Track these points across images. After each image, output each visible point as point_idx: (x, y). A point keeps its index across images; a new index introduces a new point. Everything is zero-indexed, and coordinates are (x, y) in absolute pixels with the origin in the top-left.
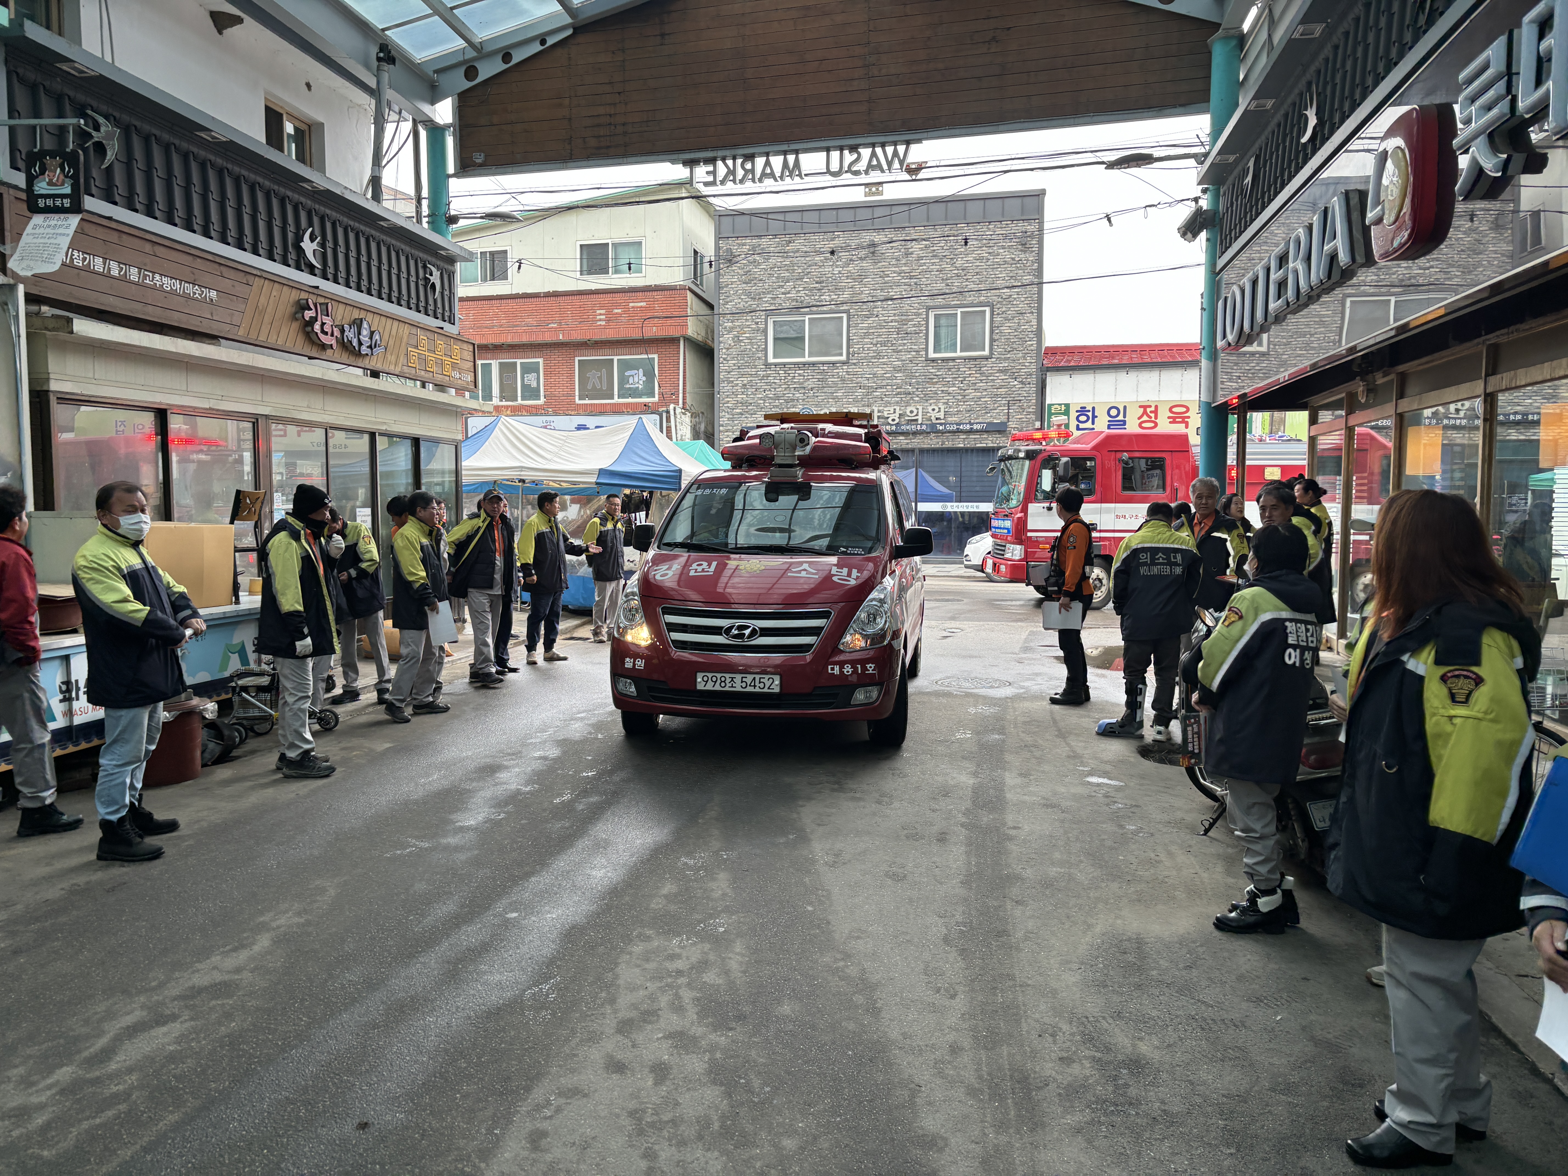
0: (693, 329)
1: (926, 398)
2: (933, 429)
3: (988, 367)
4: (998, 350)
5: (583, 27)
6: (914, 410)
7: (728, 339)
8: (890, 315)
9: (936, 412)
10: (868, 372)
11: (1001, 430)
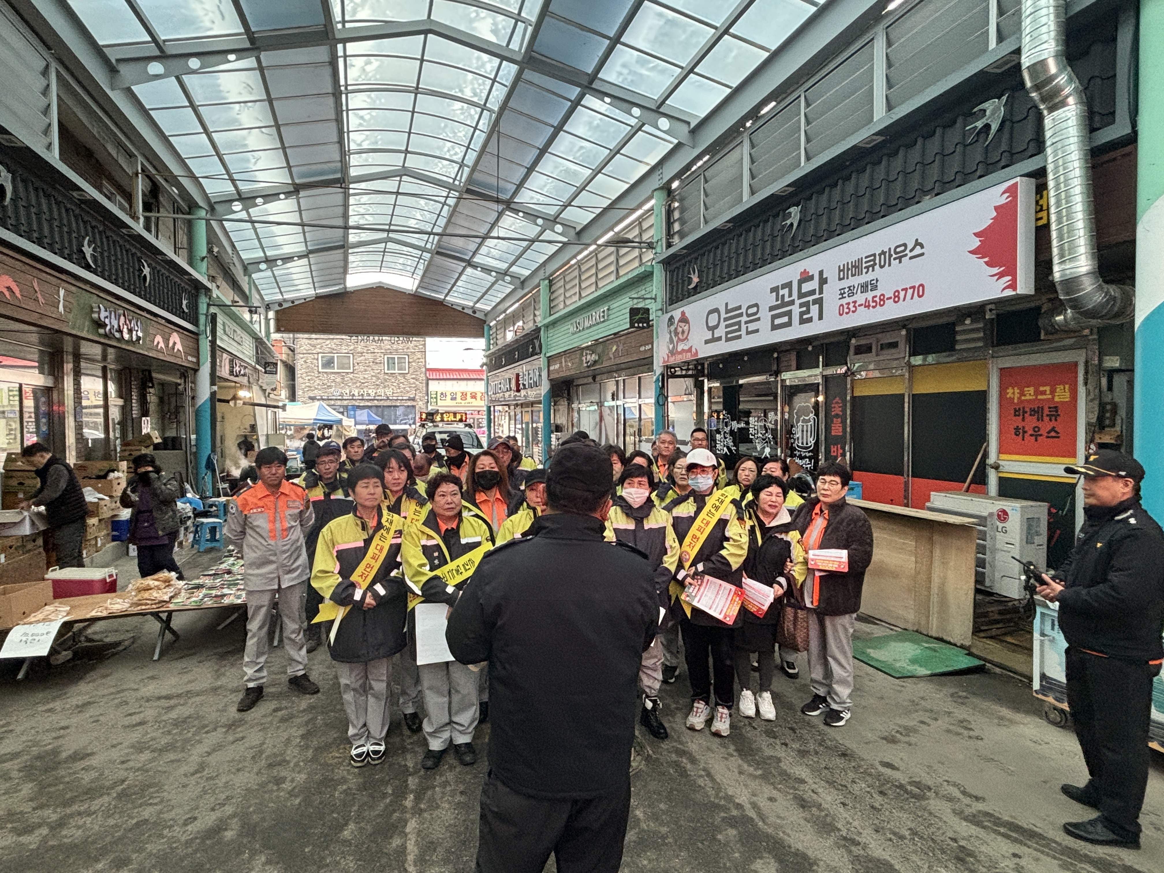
1: (385, 387)
2: (388, 399)
3: (408, 376)
4: (411, 371)
5: (318, 297)
6: (381, 391)
7: (301, 361)
8: (369, 356)
9: (389, 393)
10: (361, 376)
11: (413, 399)
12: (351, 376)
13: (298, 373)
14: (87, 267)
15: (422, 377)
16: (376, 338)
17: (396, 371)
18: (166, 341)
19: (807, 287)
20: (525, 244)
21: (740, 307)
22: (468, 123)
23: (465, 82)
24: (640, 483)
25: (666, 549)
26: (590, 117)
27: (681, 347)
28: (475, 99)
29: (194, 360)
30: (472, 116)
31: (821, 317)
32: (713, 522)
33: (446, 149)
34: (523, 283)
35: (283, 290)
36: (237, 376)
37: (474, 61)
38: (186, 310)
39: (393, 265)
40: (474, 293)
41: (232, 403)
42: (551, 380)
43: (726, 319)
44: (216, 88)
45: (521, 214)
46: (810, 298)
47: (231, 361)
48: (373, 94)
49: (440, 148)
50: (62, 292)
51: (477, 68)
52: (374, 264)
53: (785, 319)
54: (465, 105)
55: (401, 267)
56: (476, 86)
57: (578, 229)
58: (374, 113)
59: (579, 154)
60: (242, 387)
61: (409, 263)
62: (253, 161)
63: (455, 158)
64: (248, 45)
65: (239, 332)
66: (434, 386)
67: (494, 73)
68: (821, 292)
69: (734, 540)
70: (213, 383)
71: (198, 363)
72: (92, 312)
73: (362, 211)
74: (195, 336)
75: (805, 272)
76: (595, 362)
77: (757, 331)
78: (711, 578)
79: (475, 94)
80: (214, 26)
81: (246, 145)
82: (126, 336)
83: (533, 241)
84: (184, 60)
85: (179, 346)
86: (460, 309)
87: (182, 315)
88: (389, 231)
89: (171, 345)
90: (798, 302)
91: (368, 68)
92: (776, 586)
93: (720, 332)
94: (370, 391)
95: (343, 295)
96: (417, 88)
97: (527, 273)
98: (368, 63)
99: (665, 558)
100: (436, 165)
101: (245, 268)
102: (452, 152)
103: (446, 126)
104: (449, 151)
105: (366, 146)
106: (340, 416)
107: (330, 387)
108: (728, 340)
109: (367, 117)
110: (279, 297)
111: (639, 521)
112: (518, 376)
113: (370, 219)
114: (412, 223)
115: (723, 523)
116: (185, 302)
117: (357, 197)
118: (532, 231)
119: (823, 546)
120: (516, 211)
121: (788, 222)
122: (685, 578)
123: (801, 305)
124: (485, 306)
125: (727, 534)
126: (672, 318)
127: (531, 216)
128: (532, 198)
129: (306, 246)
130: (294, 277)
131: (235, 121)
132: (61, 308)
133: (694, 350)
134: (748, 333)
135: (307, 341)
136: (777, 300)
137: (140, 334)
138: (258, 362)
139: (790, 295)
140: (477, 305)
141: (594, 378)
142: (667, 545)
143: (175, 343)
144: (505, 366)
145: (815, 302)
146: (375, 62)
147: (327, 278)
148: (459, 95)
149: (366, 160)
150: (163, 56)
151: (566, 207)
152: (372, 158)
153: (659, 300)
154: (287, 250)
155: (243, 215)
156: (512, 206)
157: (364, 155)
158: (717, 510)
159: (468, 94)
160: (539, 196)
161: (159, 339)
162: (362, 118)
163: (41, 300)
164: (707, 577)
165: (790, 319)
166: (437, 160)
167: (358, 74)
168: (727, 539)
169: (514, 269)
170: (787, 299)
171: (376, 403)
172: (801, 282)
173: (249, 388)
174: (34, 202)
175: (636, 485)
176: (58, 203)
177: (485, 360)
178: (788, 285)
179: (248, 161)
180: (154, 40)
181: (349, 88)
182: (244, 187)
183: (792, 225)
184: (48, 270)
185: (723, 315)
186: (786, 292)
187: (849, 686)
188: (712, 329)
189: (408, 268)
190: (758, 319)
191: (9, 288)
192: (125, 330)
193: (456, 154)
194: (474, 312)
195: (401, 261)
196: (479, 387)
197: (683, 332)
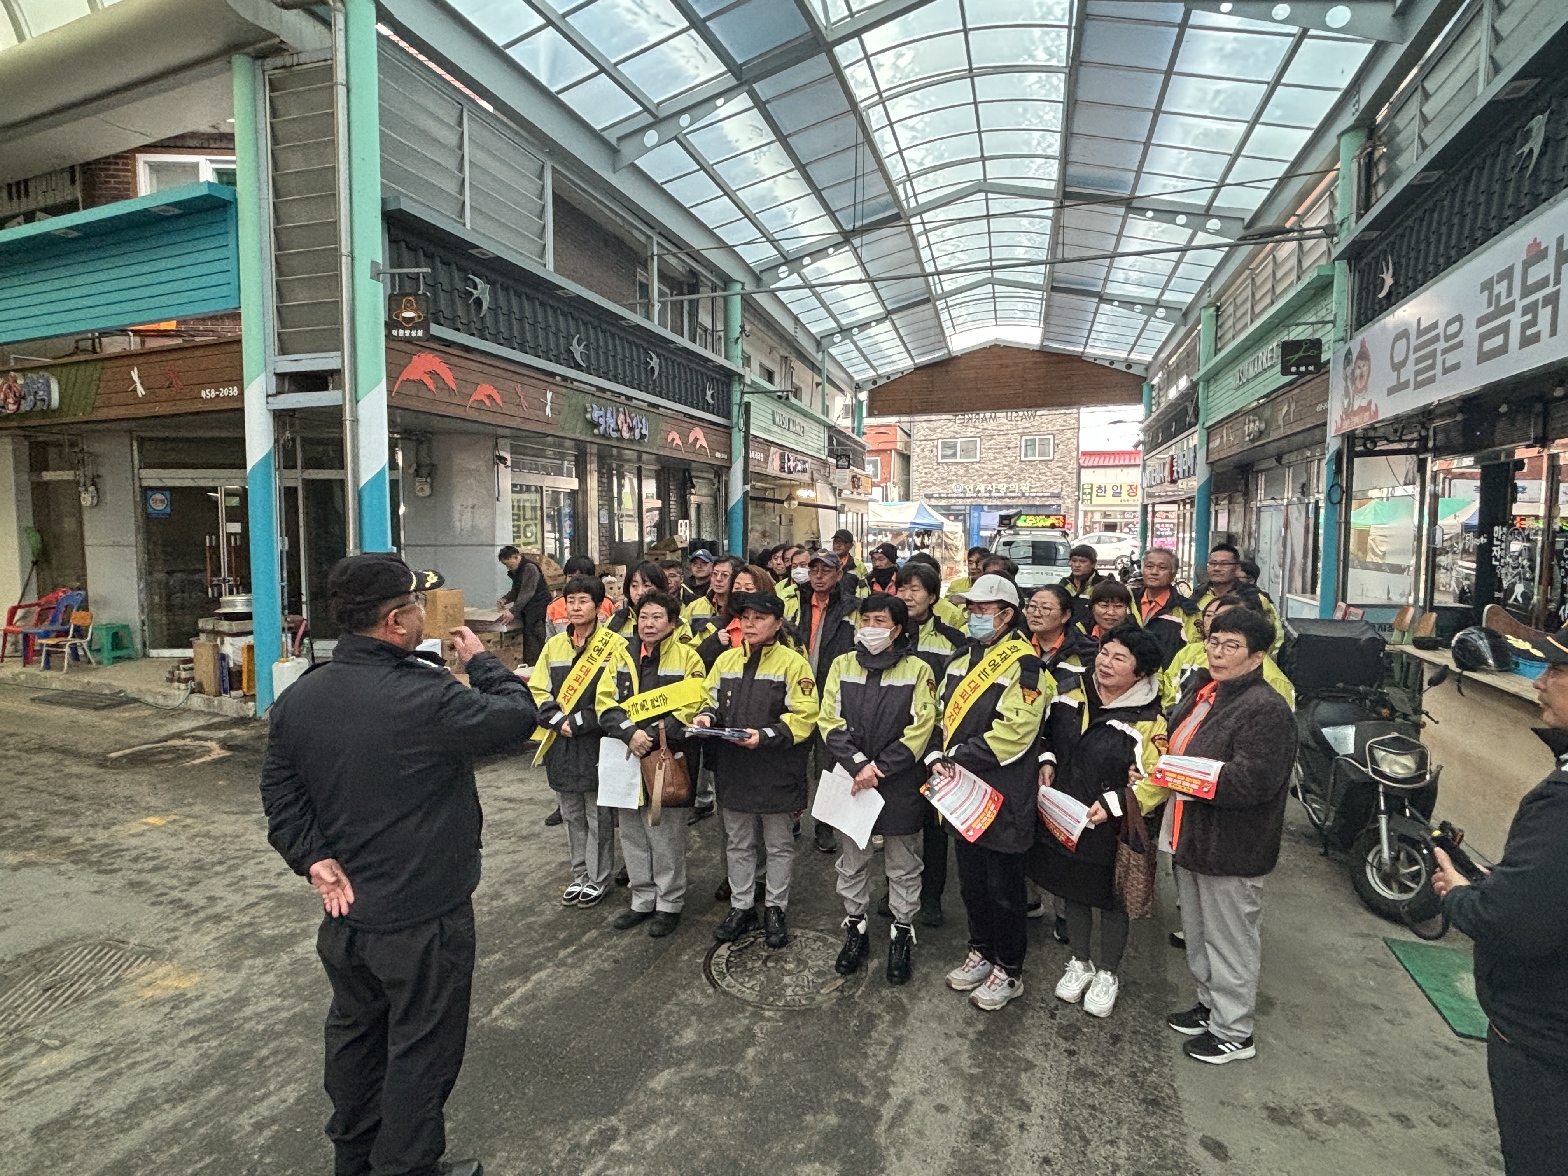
0: (899, 446)
1: (1020, 480)
2: (1023, 495)
3: (1052, 465)
4: (1057, 457)
5: (918, 368)
6: (1014, 486)
7: (918, 450)
8: (1002, 439)
9: (1025, 487)
10: (990, 466)
11: (1058, 496)
12: (977, 466)
13: (914, 464)
14: (578, 367)
15: (1073, 465)
16: (988, 415)
17: (1037, 458)
18: (684, 437)
19: (1536, 273)
20: (1175, 256)
21: (1435, 325)
22: (1054, 98)
23: (1033, 43)
24: (878, 621)
25: (912, 718)
26: (1216, 40)
27: (1359, 402)
28: (1054, 63)
29: (725, 456)
30: (1056, 88)
31: (1553, 332)
32: (985, 686)
33: (1035, 143)
34: (1185, 315)
35: (875, 363)
36: (790, 472)
37: (1037, 9)
38: (711, 401)
39: (1011, 313)
40: (1124, 339)
41: (786, 505)
42: (1212, 464)
43: (1416, 350)
44: (723, 140)
45: (1150, 214)
46: (1540, 295)
47: (782, 456)
48: (918, 94)
49: (1027, 143)
50: (549, 395)
51: (1043, 18)
52: (986, 315)
53: (1499, 340)
54: (1043, 75)
55: (1022, 315)
56: (1049, 43)
57: (1247, 221)
58: (927, 117)
59: (1216, 104)
60: (801, 485)
61: (1031, 307)
62: (790, 214)
63: (1050, 152)
64: (734, 82)
65: (797, 420)
66: (1087, 477)
67: (1067, 18)
68: (1557, 281)
69: (1009, 720)
70: (745, 482)
71: (730, 459)
72: (586, 412)
73: (951, 249)
74: (727, 430)
75: (1536, 244)
76: (1261, 433)
77: (1457, 366)
78: (965, 771)
79: (1051, 55)
80: (700, 71)
81: (775, 198)
82: (626, 435)
83: (1184, 250)
84: (674, 120)
85: (702, 442)
86: (1107, 364)
87: (707, 408)
88: (992, 268)
89: (691, 440)
90: (1519, 305)
91: (902, 62)
92: (1097, 805)
93: (1408, 373)
94: (1000, 486)
95: (947, 363)
96: (971, 70)
97: (1189, 298)
98: (899, 56)
99: (908, 731)
100: (1028, 166)
101: (818, 344)
102: (1044, 145)
103: (1026, 110)
104: (1039, 144)
105: (929, 163)
106: (943, 519)
107: (950, 481)
108: (1418, 385)
109: (919, 126)
110: (872, 373)
111: (875, 674)
112: (1172, 458)
113: (964, 258)
114: (1020, 253)
115: (997, 690)
116: (709, 393)
117: (939, 232)
118: (1178, 235)
119: (1191, 750)
120: (1142, 211)
121: (1526, 149)
122: (933, 763)
123: (1526, 310)
124: (1143, 356)
125: (999, 708)
126: (1349, 352)
127: (1166, 214)
128: (1165, 186)
129: (884, 306)
130: (884, 346)
131: (756, 172)
132: (548, 411)
133: (1373, 407)
134: (1446, 371)
135: (925, 425)
136: (1490, 305)
137: (644, 431)
138: (831, 453)
139: (1509, 293)
140: (1134, 356)
141: (1279, 459)
142: (913, 712)
143: (696, 439)
144: (1161, 445)
145: (1547, 300)
146: (908, 52)
147: (926, 342)
148: (1030, 62)
149: (936, 181)
150: (657, 122)
151: (1218, 188)
152: (942, 177)
153: (1340, 323)
154: (863, 315)
155: (795, 280)
156: (1135, 204)
157: (930, 176)
158: (993, 670)
159: (1041, 58)
160: (1174, 181)
161: (674, 435)
162: (913, 128)
163: (525, 403)
164: (958, 767)
165: (1506, 340)
166: (1027, 160)
167: (892, 73)
168: (1001, 716)
169: (1168, 296)
170: (1504, 301)
171: (1007, 501)
172: (1527, 265)
173: (811, 485)
174: (515, 309)
175: (872, 622)
176: (542, 304)
177: (1142, 437)
178: (1507, 274)
179: (784, 216)
180: (646, 109)
181: (885, 95)
182: (788, 246)
183: (1531, 151)
184: (533, 374)
185: (1414, 342)
186: (1501, 287)
187: (1244, 1005)
188: (1397, 367)
189: (1032, 315)
190: (1460, 344)
191: (489, 396)
192: (625, 428)
193: (1050, 145)
194: (1129, 366)
195: (1020, 306)
196: (1134, 476)
197: (1362, 376)
